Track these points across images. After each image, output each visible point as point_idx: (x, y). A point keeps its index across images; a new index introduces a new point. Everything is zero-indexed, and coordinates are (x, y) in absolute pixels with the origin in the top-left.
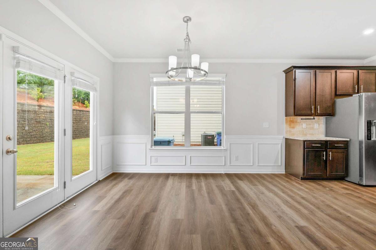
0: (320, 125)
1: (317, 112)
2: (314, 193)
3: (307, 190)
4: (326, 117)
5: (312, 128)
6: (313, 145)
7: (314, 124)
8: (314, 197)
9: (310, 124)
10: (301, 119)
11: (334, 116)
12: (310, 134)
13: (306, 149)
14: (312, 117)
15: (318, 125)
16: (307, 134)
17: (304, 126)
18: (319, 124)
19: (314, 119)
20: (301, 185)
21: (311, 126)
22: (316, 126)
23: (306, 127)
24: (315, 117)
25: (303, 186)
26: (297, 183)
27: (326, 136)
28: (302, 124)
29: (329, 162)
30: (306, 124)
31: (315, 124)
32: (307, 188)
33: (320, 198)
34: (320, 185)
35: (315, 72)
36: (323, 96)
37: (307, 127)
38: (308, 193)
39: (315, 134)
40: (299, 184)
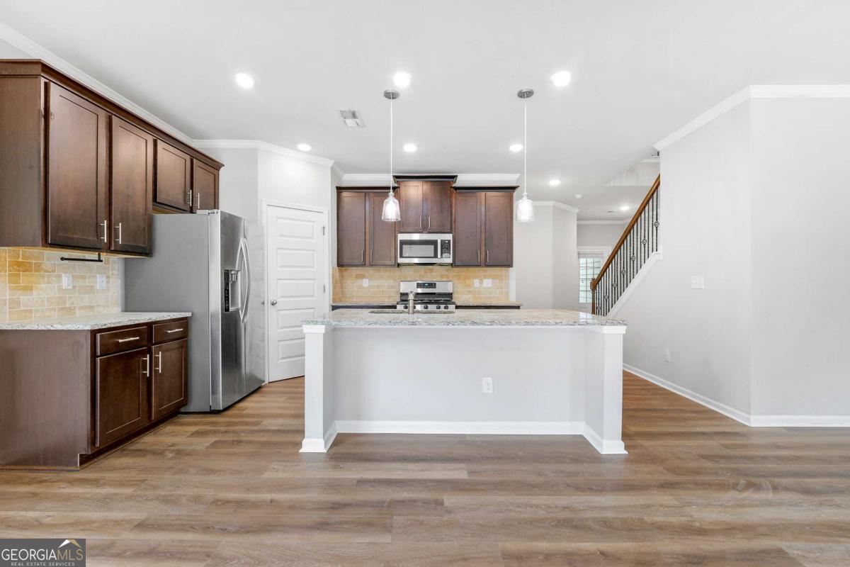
0: (111, 280)
1: (116, 243)
2: (155, 488)
3: (128, 491)
4: (125, 258)
5: (91, 290)
6: (120, 341)
7: (95, 277)
8: (165, 500)
9: (84, 278)
10: (62, 259)
11: (151, 257)
12: (82, 308)
13: (100, 356)
14: (94, 256)
15: (104, 279)
16: (75, 308)
17: (66, 281)
18: (108, 277)
19: (100, 260)
20: (95, 483)
21: (87, 282)
22: (100, 282)
23: (71, 287)
24: (104, 256)
25: (104, 485)
26: (72, 482)
27: (127, 309)
28: (59, 277)
29: (155, 379)
30: (73, 276)
31: (98, 275)
32: (121, 484)
33: (181, 495)
34: (141, 453)
35: (108, 120)
36: (128, 196)
37: (74, 287)
38: (139, 496)
39: (98, 306)
40: (84, 481)
